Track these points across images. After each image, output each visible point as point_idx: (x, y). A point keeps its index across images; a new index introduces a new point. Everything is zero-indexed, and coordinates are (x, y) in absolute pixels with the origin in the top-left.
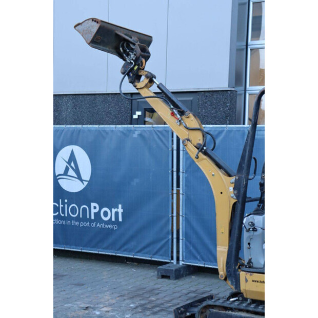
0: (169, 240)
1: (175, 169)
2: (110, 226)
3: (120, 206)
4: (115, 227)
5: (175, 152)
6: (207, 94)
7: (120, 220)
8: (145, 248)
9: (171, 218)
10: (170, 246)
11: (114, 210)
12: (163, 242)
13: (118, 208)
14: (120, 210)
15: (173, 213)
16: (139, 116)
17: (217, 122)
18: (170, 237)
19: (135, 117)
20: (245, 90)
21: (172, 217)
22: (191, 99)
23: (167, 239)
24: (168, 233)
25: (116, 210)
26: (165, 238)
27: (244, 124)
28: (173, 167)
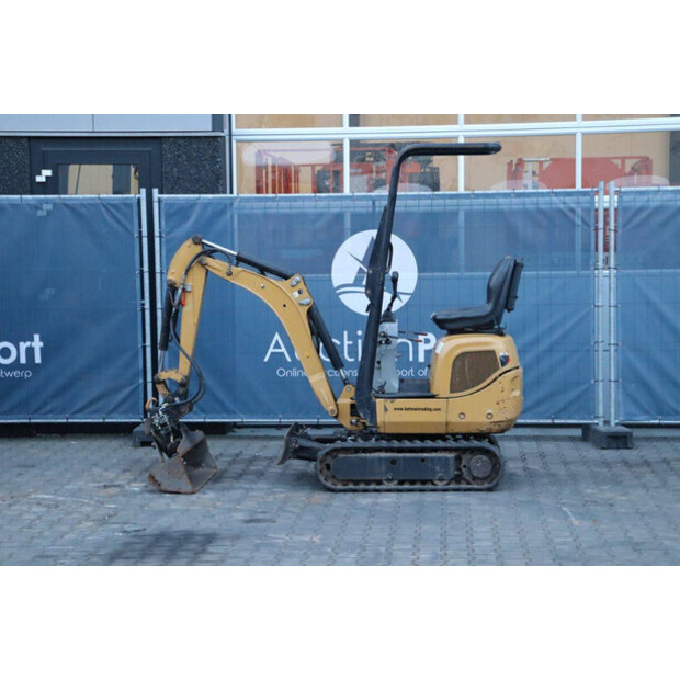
0: (138, 387)
1: (146, 268)
2: (16, 373)
3: (37, 337)
4: (28, 374)
5: (145, 240)
6: (181, 142)
7: (38, 360)
8: (91, 403)
9: (141, 350)
10: (142, 396)
11: (23, 346)
12: (128, 390)
13: (32, 340)
14: (37, 344)
15: (144, 341)
16: (47, 177)
17: (203, 189)
18: (141, 381)
19: (39, 179)
20: (230, 135)
21: (144, 348)
22: (149, 149)
23: (135, 386)
24: (136, 375)
25: (28, 344)
26: (131, 384)
27: (231, 192)
28: (142, 265)
